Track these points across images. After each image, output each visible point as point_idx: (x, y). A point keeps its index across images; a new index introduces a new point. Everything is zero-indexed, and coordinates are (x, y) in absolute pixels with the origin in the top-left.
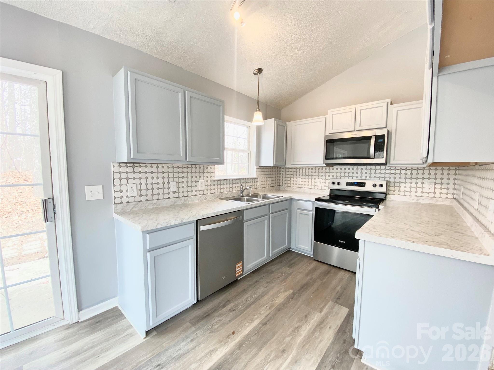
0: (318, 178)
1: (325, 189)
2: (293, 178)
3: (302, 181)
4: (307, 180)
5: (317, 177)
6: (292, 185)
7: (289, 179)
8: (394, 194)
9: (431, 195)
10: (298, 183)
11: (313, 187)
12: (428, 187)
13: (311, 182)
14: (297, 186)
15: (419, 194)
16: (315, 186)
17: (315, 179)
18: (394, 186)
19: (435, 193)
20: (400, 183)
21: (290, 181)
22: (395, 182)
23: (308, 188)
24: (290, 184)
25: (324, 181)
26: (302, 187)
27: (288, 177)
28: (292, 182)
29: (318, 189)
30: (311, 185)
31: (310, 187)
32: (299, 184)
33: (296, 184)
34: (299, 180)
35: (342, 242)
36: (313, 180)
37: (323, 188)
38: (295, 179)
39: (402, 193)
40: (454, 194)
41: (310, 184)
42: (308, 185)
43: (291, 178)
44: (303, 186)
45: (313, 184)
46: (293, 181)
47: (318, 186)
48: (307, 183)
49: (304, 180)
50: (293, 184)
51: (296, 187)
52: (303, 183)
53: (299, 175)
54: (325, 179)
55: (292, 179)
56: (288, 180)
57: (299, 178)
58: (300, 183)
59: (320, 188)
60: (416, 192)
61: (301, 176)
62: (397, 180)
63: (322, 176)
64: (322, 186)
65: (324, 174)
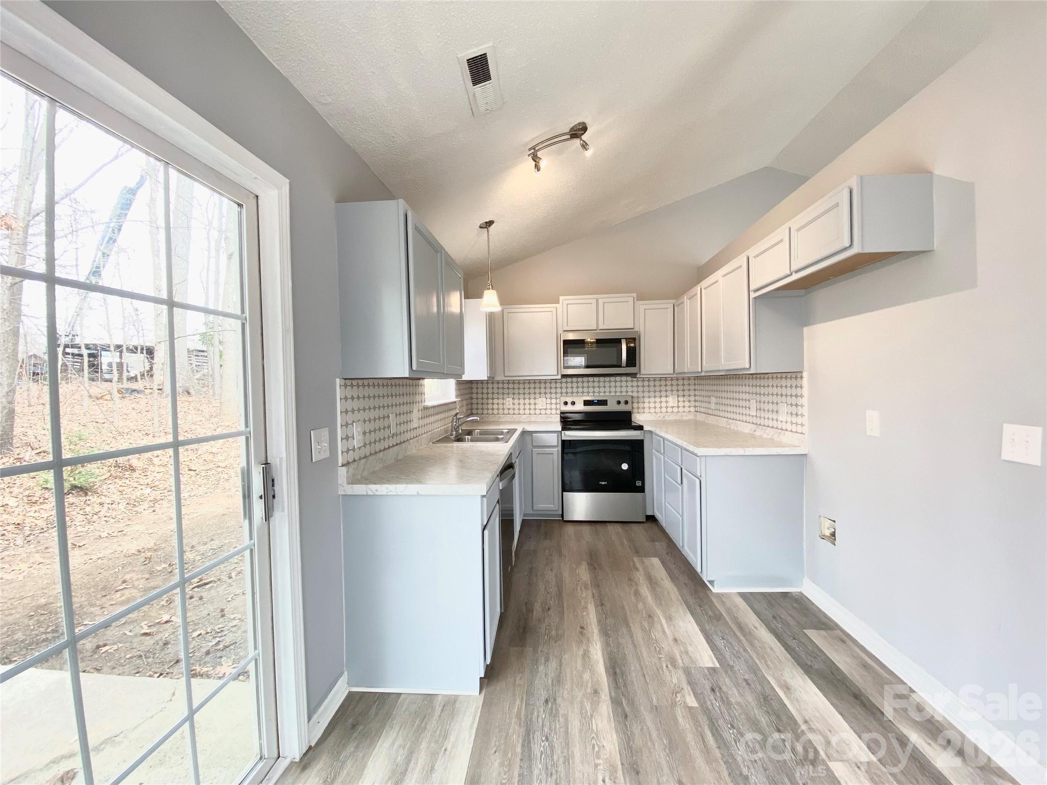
0: (540, 397)
1: (551, 414)
2: (498, 399)
3: (514, 404)
4: (522, 401)
5: (537, 396)
6: (495, 412)
7: (490, 401)
8: (638, 413)
9: (675, 410)
10: (506, 406)
11: (532, 412)
12: (672, 400)
13: (530, 404)
14: (506, 411)
15: (664, 410)
16: (535, 409)
17: (535, 398)
18: (638, 402)
19: (678, 407)
20: (644, 397)
21: (493, 404)
22: (638, 397)
23: (525, 414)
24: (493, 409)
25: (549, 401)
26: (514, 414)
27: (488, 398)
28: (495, 406)
29: (540, 414)
30: (530, 409)
31: (527, 412)
32: (509, 409)
33: (503, 409)
34: (509, 402)
35: (605, 483)
36: (532, 401)
37: (548, 412)
38: (501, 401)
39: (647, 410)
40: (695, 407)
41: (527, 407)
42: (524, 409)
43: (493, 399)
44: (516, 412)
45: (532, 407)
46: (498, 404)
47: (540, 410)
48: (522, 407)
49: (516, 401)
50: (498, 409)
51: (503, 414)
52: (516, 407)
53: (509, 393)
54: (551, 398)
55: (496, 401)
56: (487, 404)
57: (507, 399)
58: (511, 406)
59: (543, 412)
60: (661, 408)
61: (511, 396)
62: (641, 395)
63: (545, 393)
64: (546, 409)
65: (548, 390)
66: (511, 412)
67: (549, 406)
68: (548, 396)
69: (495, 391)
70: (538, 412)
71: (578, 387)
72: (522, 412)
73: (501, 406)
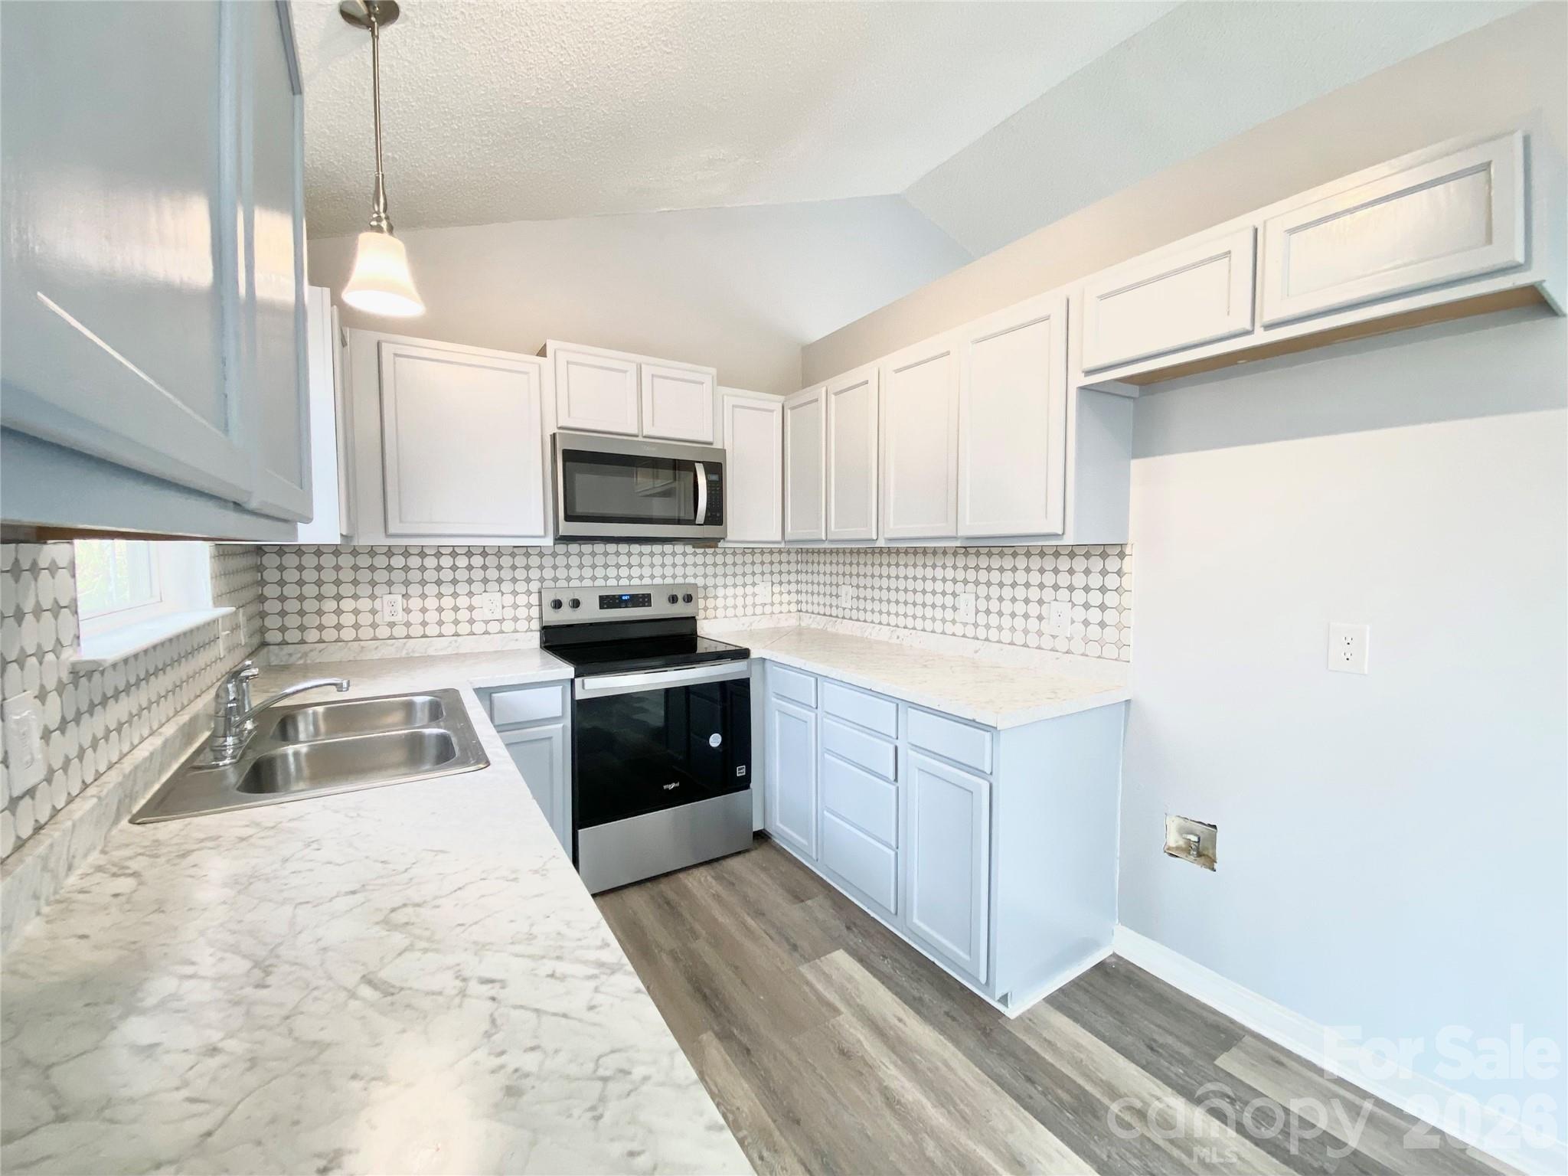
0: (485, 591)
1: (515, 631)
2: (355, 597)
4: (431, 602)
5: (477, 587)
7: (330, 605)
8: (706, 618)
9: (768, 610)
10: (384, 617)
11: (464, 628)
12: (763, 593)
13: (456, 609)
14: (383, 632)
15: (749, 611)
16: (471, 622)
17: (470, 594)
19: (773, 604)
20: (715, 587)
21: (339, 612)
22: (705, 587)
23: (441, 635)
24: (339, 627)
25: (509, 599)
26: (408, 637)
27: (320, 598)
28: (347, 619)
29: (486, 633)
30: (456, 622)
31: (449, 629)
32: (392, 625)
33: (374, 626)
34: (391, 605)
35: (672, 786)
36: (463, 601)
37: (508, 626)
38: (364, 604)
39: (720, 613)
40: (798, 602)
41: (449, 616)
42: (440, 623)
43: (338, 598)
44: (416, 630)
45: (464, 615)
46: (356, 612)
47: (487, 622)
48: (432, 616)
49: (415, 603)
50: (356, 626)
51: (375, 639)
52: (415, 617)
53: (390, 583)
54: (515, 593)
57: (387, 598)
58: (401, 617)
59: (494, 627)
60: (745, 606)
61: (398, 588)
62: (710, 581)
63: (500, 581)
64: (501, 621)
65: (506, 574)
66: (399, 631)
67: (509, 613)
68: (507, 587)
69: (347, 575)
70: (479, 628)
71: (581, 566)
72: (432, 630)
73: (365, 619)
